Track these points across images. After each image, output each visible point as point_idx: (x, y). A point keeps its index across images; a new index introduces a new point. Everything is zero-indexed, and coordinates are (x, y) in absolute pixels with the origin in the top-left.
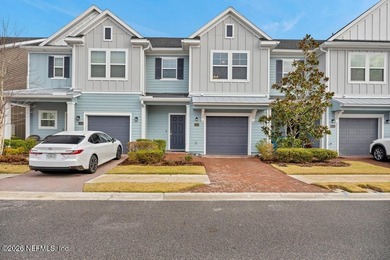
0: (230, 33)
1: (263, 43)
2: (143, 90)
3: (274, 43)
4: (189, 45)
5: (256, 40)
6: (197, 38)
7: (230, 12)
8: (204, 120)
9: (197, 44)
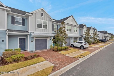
0: (42, 15)
1: (51, 20)
2: (6, 28)
3: (54, 21)
4: (29, 15)
5: (49, 19)
6: (32, 14)
7: (42, 9)
8: (34, 40)
9: (32, 16)
